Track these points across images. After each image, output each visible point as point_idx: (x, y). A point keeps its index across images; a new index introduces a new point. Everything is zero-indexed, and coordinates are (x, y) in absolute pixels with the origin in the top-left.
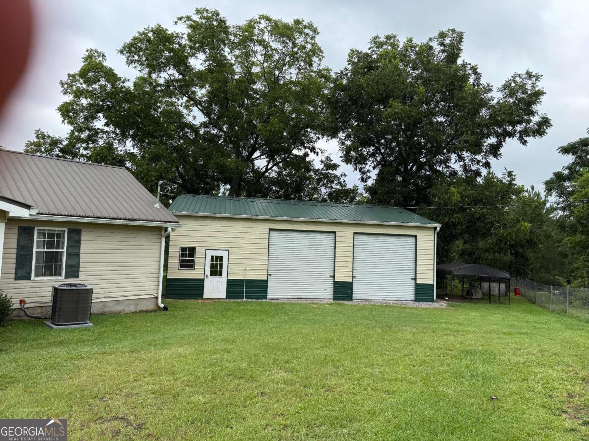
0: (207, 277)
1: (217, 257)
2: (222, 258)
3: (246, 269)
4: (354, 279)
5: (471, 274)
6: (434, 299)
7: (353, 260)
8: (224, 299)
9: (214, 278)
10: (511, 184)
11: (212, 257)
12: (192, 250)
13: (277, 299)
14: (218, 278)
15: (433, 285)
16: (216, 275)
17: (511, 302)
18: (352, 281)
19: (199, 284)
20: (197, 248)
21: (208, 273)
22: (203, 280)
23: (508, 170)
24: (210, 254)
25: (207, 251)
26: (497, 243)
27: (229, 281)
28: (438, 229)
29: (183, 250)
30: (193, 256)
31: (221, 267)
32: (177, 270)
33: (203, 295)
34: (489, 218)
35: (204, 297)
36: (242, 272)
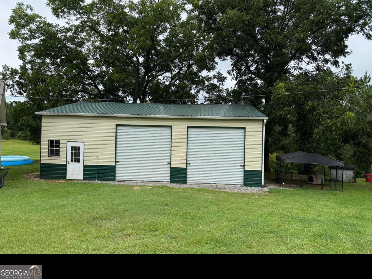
0: (68, 163)
1: (76, 147)
2: (79, 148)
3: (97, 157)
4: (187, 166)
5: (303, 163)
6: (262, 184)
7: (187, 150)
8: (82, 180)
9: (74, 164)
10: (348, 77)
11: (72, 148)
12: (58, 142)
13: (123, 181)
14: (76, 164)
15: (261, 171)
16: (75, 161)
17: (343, 189)
18: (186, 167)
19: (63, 168)
20: (60, 140)
21: (69, 159)
22: (65, 165)
23: (345, 63)
24: (70, 145)
25: (68, 143)
26: (323, 133)
27: (85, 166)
28: (265, 121)
29: (51, 142)
30: (58, 146)
31: (79, 155)
32: (48, 157)
33: (66, 177)
34: (319, 110)
35: (68, 178)
36: (95, 159)
